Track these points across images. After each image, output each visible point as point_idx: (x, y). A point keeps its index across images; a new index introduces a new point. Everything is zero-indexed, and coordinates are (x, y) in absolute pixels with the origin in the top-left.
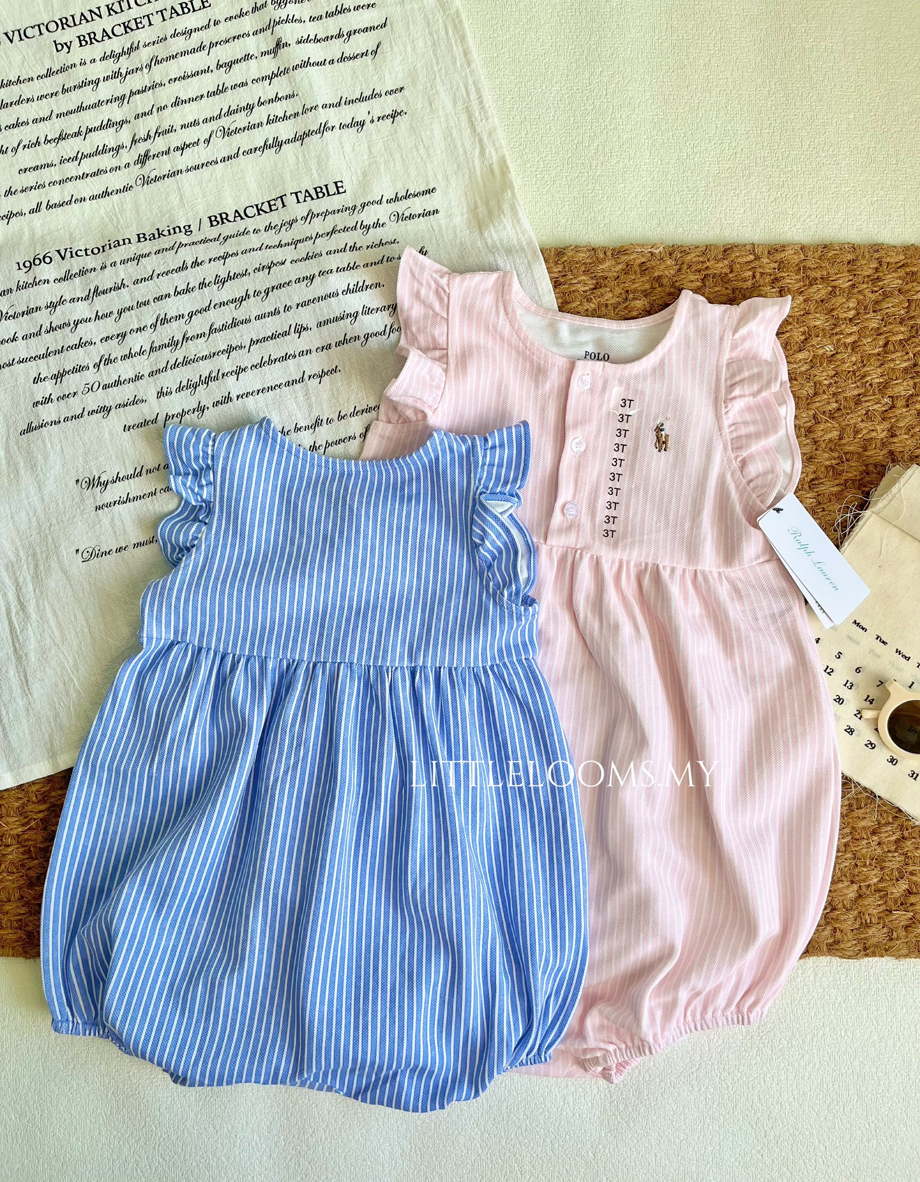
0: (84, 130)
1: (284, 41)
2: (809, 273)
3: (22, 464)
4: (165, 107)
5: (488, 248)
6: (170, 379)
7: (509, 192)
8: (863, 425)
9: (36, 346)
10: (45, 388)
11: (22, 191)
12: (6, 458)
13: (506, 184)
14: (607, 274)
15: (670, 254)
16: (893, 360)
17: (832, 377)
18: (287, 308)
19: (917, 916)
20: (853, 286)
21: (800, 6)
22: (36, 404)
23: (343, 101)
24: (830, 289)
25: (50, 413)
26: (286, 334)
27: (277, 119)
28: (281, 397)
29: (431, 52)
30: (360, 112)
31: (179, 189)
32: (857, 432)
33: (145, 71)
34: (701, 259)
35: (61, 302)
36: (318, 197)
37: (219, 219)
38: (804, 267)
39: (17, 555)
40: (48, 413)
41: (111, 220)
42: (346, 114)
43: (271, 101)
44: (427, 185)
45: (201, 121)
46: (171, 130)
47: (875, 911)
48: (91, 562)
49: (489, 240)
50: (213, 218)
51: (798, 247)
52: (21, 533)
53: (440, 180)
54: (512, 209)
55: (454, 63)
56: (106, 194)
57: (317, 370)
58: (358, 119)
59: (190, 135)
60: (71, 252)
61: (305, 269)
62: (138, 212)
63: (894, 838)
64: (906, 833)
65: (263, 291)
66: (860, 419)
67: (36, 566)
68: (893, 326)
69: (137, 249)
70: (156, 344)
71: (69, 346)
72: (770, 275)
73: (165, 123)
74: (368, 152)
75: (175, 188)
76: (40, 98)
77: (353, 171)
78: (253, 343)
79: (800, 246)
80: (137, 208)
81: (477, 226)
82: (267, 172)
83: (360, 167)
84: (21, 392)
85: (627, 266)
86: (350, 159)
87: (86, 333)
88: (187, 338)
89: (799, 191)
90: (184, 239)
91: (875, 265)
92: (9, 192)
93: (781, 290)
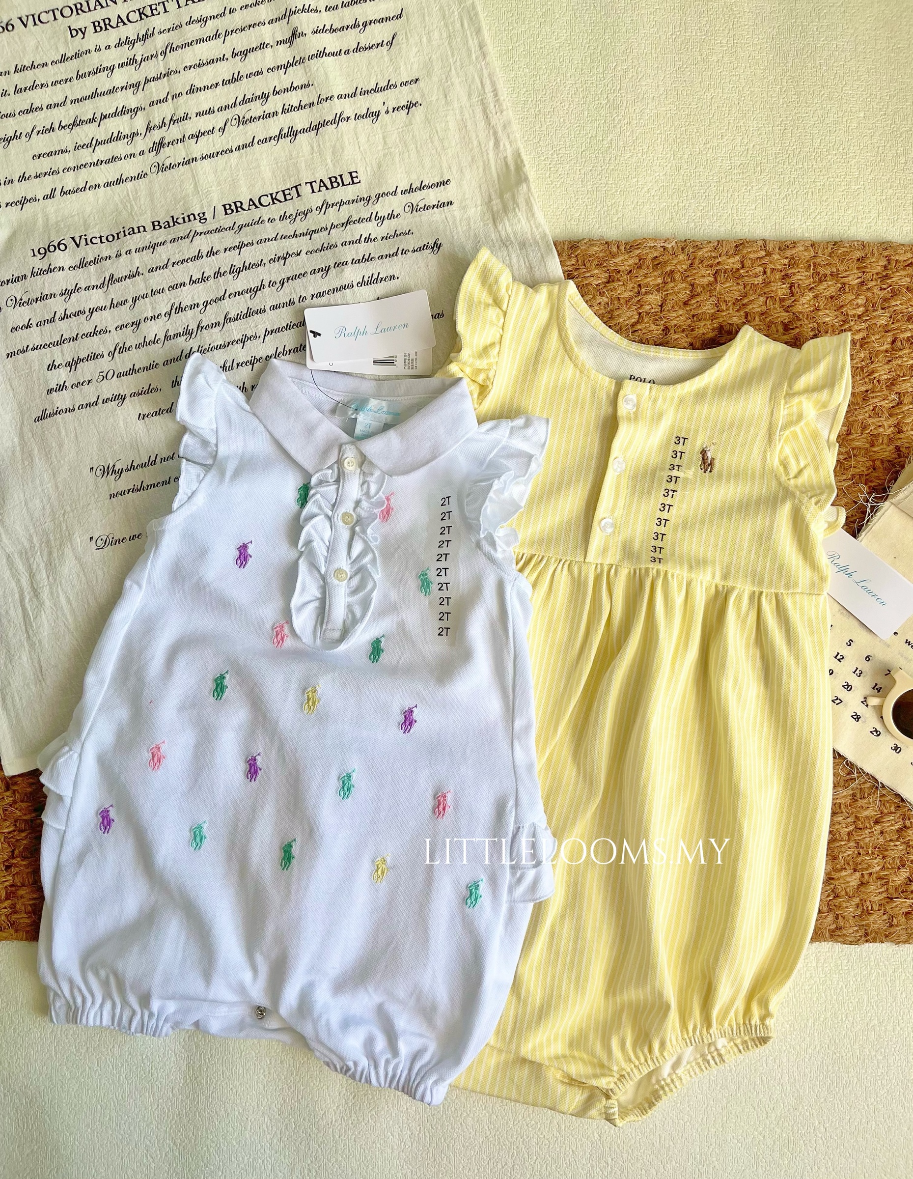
0: (98, 116)
1: (299, 31)
2: (819, 269)
3: (36, 451)
4: (180, 94)
5: (502, 241)
7: (525, 186)
8: (870, 421)
9: (52, 333)
10: (59, 375)
11: (36, 177)
12: (20, 445)
13: (520, 177)
14: (620, 268)
15: (683, 249)
16: (901, 357)
18: (301, 299)
20: (862, 283)
21: (812, 5)
22: (50, 391)
23: (358, 92)
24: (840, 285)
25: (64, 401)
26: (301, 324)
27: (292, 109)
29: (446, 44)
30: (376, 102)
31: (194, 177)
32: (864, 428)
33: (160, 58)
34: (713, 254)
35: (77, 289)
36: (333, 187)
37: (233, 207)
38: (814, 263)
39: (31, 540)
40: (62, 400)
41: (125, 207)
42: (362, 104)
43: (286, 90)
44: (442, 177)
45: (216, 110)
46: (186, 117)
47: (876, 898)
48: (105, 550)
49: (503, 233)
50: (228, 207)
51: (808, 244)
52: (35, 519)
53: (455, 172)
54: (527, 204)
55: (470, 55)
56: (120, 181)
58: (374, 109)
59: (205, 123)
60: (86, 239)
61: (320, 259)
62: (152, 199)
63: (897, 827)
64: (908, 823)
65: (278, 282)
66: (867, 415)
67: (50, 553)
68: (901, 323)
69: (152, 237)
70: (171, 333)
71: (84, 334)
72: (781, 271)
73: (179, 110)
74: (383, 143)
75: (190, 176)
76: (54, 84)
77: (368, 161)
78: (268, 333)
79: (810, 243)
80: (151, 195)
81: (491, 218)
82: (281, 162)
83: (375, 157)
84: (35, 379)
85: (640, 260)
86: (364, 150)
87: (101, 321)
88: (202, 328)
89: (809, 188)
90: (199, 227)
91: (884, 262)
92: (23, 178)
93: (791, 286)
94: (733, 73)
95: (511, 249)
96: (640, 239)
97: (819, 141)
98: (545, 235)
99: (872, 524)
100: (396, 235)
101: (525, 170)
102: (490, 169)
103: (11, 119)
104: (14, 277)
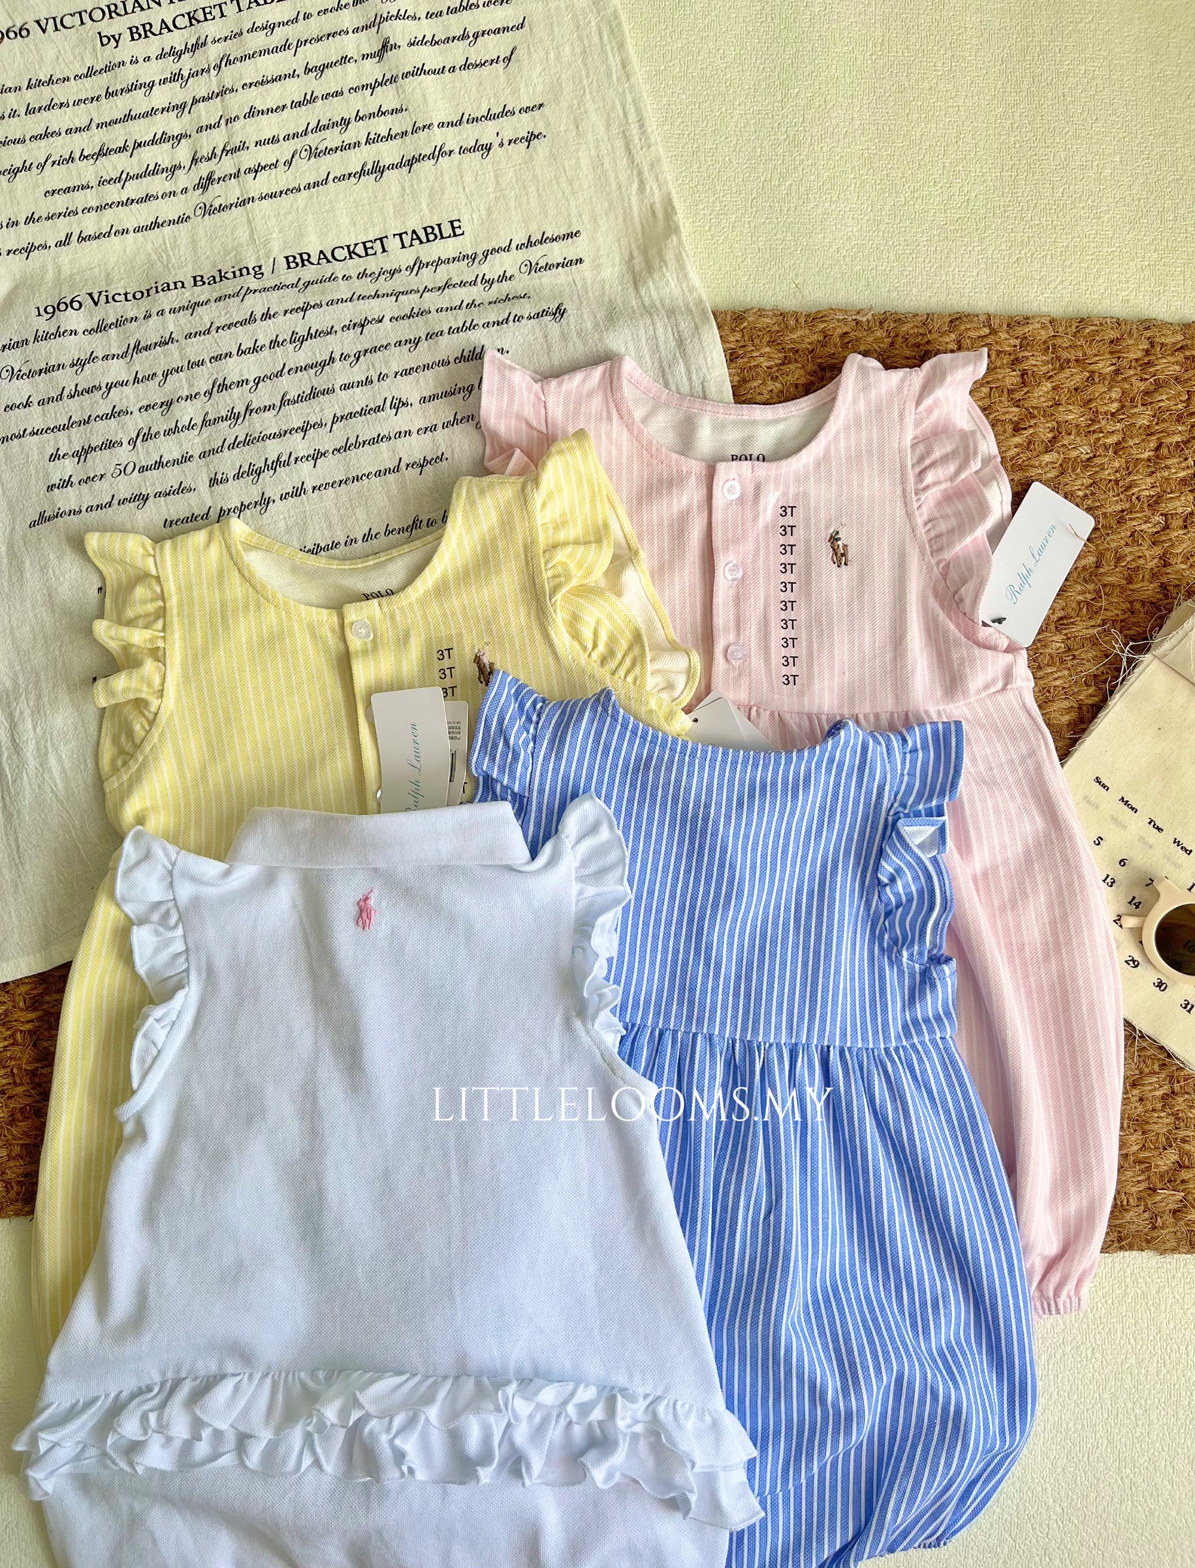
0: (130, 144)
1: (392, 42)
2: (1061, 353)
4: (237, 118)
5: (645, 307)
6: (229, 462)
7: (675, 238)
8: (1127, 550)
9: (58, 414)
10: (64, 467)
11: (48, 218)
12: (8, 555)
13: (671, 228)
14: (798, 346)
15: (881, 323)
16: (1168, 467)
17: (1087, 488)
18: (382, 377)
19: (1190, 1197)
20: (1117, 372)
21: (1054, 20)
22: (51, 488)
23: (465, 119)
24: (1088, 375)
25: (69, 501)
26: (378, 409)
27: (378, 138)
28: (369, 490)
29: (579, 62)
30: (487, 132)
31: (249, 222)
32: (1119, 559)
33: (213, 73)
34: (921, 331)
35: (92, 358)
36: (428, 241)
37: (298, 260)
38: (1054, 345)
39: (14, 680)
40: (68, 499)
41: (160, 258)
42: (469, 134)
43: (372, 115)
44: (569, 228)
45: (281, 138)
46: (243, 147)
47: (1134, 1189)
49: (647, 299)
50: (291, 259)
51: (1046, 321)
52: (22, 653)
53: (586, 221)
54: (678, 260)
55: (609, 76)
56: (156, 225)
57: (418, 457)
58: (484, 141)
59: (266, 155)
60: (107, 296)
61: (408, 330)
62: (195, 251)
63: (1159, 1093)
64: (1177, 1087)
65: (352, 355)
66: (1123, 542)
67: (39, 697)
68: (1168, 424)
69: (192, 295)
70: (211, 417)
71: (98, 416)
72: (1010, 354)
73: (234, 139)
74: (495, 183)
75: (245, 220)
76: (77, 103)
77: (475, 207)
78: (336, 420)
79: (1049, 319)
80: (194, 242)
81: (631, 282)
82: (363, 205)
83: (483, 202)
84: (33, 472)
85: (825, 337)
86: (471, 192)
87: (121, 400)
88: (252, 411)
89: (1049, 250)
90: (253, 284)
91: (1145, 345)
92: (31, 219)
93: (1024, 374)
94: (951, 104)
95: (656, 317)
96: (826, 310)
97: (1061, 190)
98: (701, 301)
99: (1129, 683)
100: (507, 298)
101: (676, 219)
102: (632, 218)
103: (19, 146)
104: (12, 342)
